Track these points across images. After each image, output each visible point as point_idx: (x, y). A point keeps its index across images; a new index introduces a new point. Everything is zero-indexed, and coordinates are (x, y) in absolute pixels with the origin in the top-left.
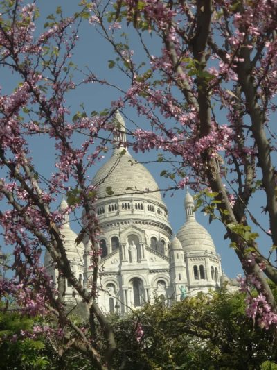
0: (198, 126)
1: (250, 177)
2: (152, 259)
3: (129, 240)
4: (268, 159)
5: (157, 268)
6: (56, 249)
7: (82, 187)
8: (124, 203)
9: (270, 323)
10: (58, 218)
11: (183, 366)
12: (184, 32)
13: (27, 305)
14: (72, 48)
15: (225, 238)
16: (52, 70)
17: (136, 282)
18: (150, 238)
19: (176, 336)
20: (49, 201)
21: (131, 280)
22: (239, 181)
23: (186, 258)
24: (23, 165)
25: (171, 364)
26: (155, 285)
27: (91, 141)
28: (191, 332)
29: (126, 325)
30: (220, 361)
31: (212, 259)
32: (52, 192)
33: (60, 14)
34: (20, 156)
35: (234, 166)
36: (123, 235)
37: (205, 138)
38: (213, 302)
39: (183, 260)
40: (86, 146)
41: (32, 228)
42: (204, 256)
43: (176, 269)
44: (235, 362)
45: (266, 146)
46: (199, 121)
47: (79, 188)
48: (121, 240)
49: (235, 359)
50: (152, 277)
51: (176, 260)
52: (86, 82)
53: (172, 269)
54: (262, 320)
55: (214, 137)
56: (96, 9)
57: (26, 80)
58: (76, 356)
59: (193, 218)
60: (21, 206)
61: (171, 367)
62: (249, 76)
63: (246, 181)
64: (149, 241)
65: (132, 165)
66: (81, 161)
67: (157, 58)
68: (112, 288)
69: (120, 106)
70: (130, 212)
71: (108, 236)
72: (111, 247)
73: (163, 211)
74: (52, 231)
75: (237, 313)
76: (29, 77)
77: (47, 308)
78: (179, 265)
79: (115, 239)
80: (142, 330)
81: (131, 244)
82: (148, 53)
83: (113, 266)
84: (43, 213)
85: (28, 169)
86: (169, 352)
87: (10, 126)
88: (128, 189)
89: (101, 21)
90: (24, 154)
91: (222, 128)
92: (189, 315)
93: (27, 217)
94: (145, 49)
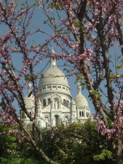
0: (79, 49)
1: (101, 74)
2: (63, 108)
3: (55, 100)
4: (108, 65)
5: (65, 111)
6: (20, 98)
7: (32, 74)
8: (54, 85)
9: (105, 133)
10: (22, 87)
11: (71, 150)
12: (75, 10)
13: (6, 121)
14: (31, 18)
15: (89, 97)
16: (23, 26)
17: (57, 117)
18: (63, 99)
19: (69, 138)
20: (18, 79)
21: (55, 116)
22: (97, 75)
23: (77, 108)
24: (8, 65)
25: (66, 148)
26: (64, 118)
27: (36, 55)
28: (75, 136)
29: (49, 132)
30: (86, 148)
31: (87, 109)
32: (20, 76)
33: (27, 4)
34: (8, 60)
35: (95, 69)
36: (52, 98)
37: (82, 54)
38: (84, 125)
39: (75, 109)
40: (34, 57)
41: (10, 90)
42: (84, 108)
43: (73, 112)
44: (92, 149)
45: (107, 60)
46: (80, 48)
47: (31, 74)
48: (52, 100)
49: (92, 148)
50: (63, 115)
51: (73, 109)
52: (36, 32)
53: (71, 112)
54: (102, 131)
55: (86, 54)
56: (42, 2)
57: (10, 29)
58: (28, 143)
59: (80, 93)
60: (7, 81)
61: (66, 150)
62: (102, 31)
63: (99, 75)
64: (62, 101)
65: (54, 67)
66: (32, 63)
67: (63, 20)
68: (47, 119)
69: (49, 42)
70: (56, 89)
71: (46, 98)
72: (47, 103)
73: (69, 90)
74: (19, 92)
75: (94, 129)
76: (12, 27)
77: (15, 123)
78: (74, 111)
79: (49, 100)
80: (54, 133)
81: (55, 101)
82: (60, 18)
83: (48, 110)
84: (15, 84)
85: (10, 66)
86: (66, 144)
87: (4, 48)
88: (50, 75)
89: (44, 7)
90: (9, 60)
91: (89, 50)
92: (74, 129)
93: (9, 85)
94: (59, 16)
